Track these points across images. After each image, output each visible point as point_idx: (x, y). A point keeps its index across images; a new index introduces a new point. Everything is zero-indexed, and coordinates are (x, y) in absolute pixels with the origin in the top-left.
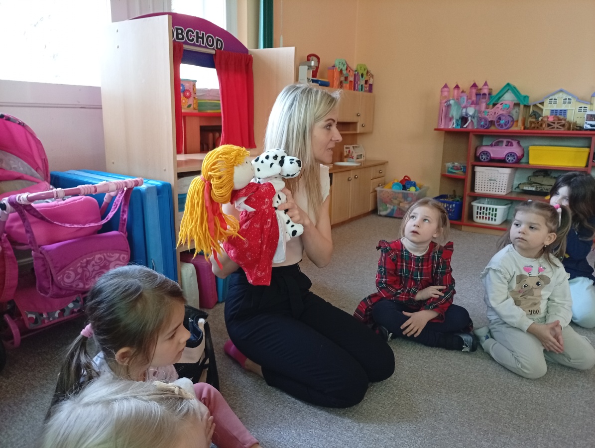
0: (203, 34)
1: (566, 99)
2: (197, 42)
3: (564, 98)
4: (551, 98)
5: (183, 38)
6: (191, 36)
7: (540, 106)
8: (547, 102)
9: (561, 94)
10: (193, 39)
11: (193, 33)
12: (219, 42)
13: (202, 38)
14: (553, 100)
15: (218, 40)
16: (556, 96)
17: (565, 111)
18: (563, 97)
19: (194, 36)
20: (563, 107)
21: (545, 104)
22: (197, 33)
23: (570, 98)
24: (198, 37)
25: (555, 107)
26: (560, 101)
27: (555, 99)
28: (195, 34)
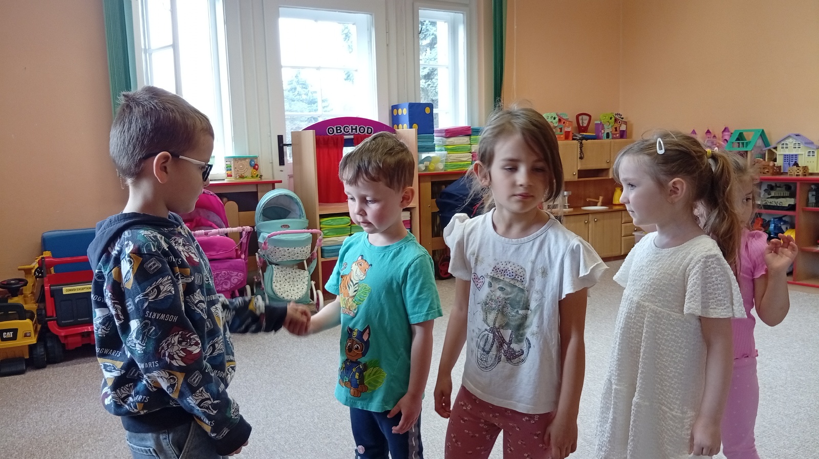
0: (356, 127)
1: (795, 144)
2: (352, 132)
3: (794, 143)
4: (782, 143)
5: (341, 131)
6: (347, 129)
7: (774, 150)
8: (779, 147)
9: (790, 140)
10: (349, 131)
11: (348, 127)
12: (369, 129)
13: (356, 129)
14: (785, 145)
16: (787, 141)
17: (797, 155)
18: (792, 142)
20: (794, 152)
21: (778, 148)
22: (352, 127)
23: (799, 143)
24: (352, 129)
25: (787, 152)
26: (791, 146)
27: (786, 144)
28: (350, 128)
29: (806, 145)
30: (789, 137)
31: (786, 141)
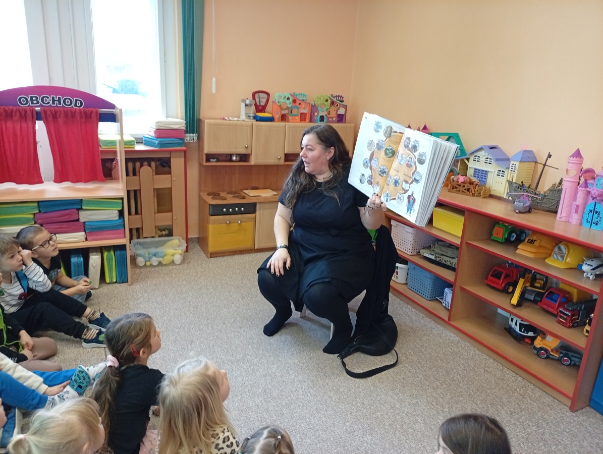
0: (59, 98)
1: (487, 158)
3: (486, 157)
4: (475, 155)
5: (38, 102)
6: (46, 100)
7: (466, 162)
8: (472, 158)
9: (482, 152)
10: (49, 103)
11: (48, 98)
12: (78, 101)
15: (76, 101)
17: (486, 171)
18: (485, 155)
19: (50, 100)
20: (485, 168)
22: (53, 98)
23: (491, 158)
24: (54, 101)
25: (478, 166)
26: (483, 159)
27: (478, 157)
28: (51, 98)
29: (497, 162)
30: (481, 149)
31: (479, 153)
